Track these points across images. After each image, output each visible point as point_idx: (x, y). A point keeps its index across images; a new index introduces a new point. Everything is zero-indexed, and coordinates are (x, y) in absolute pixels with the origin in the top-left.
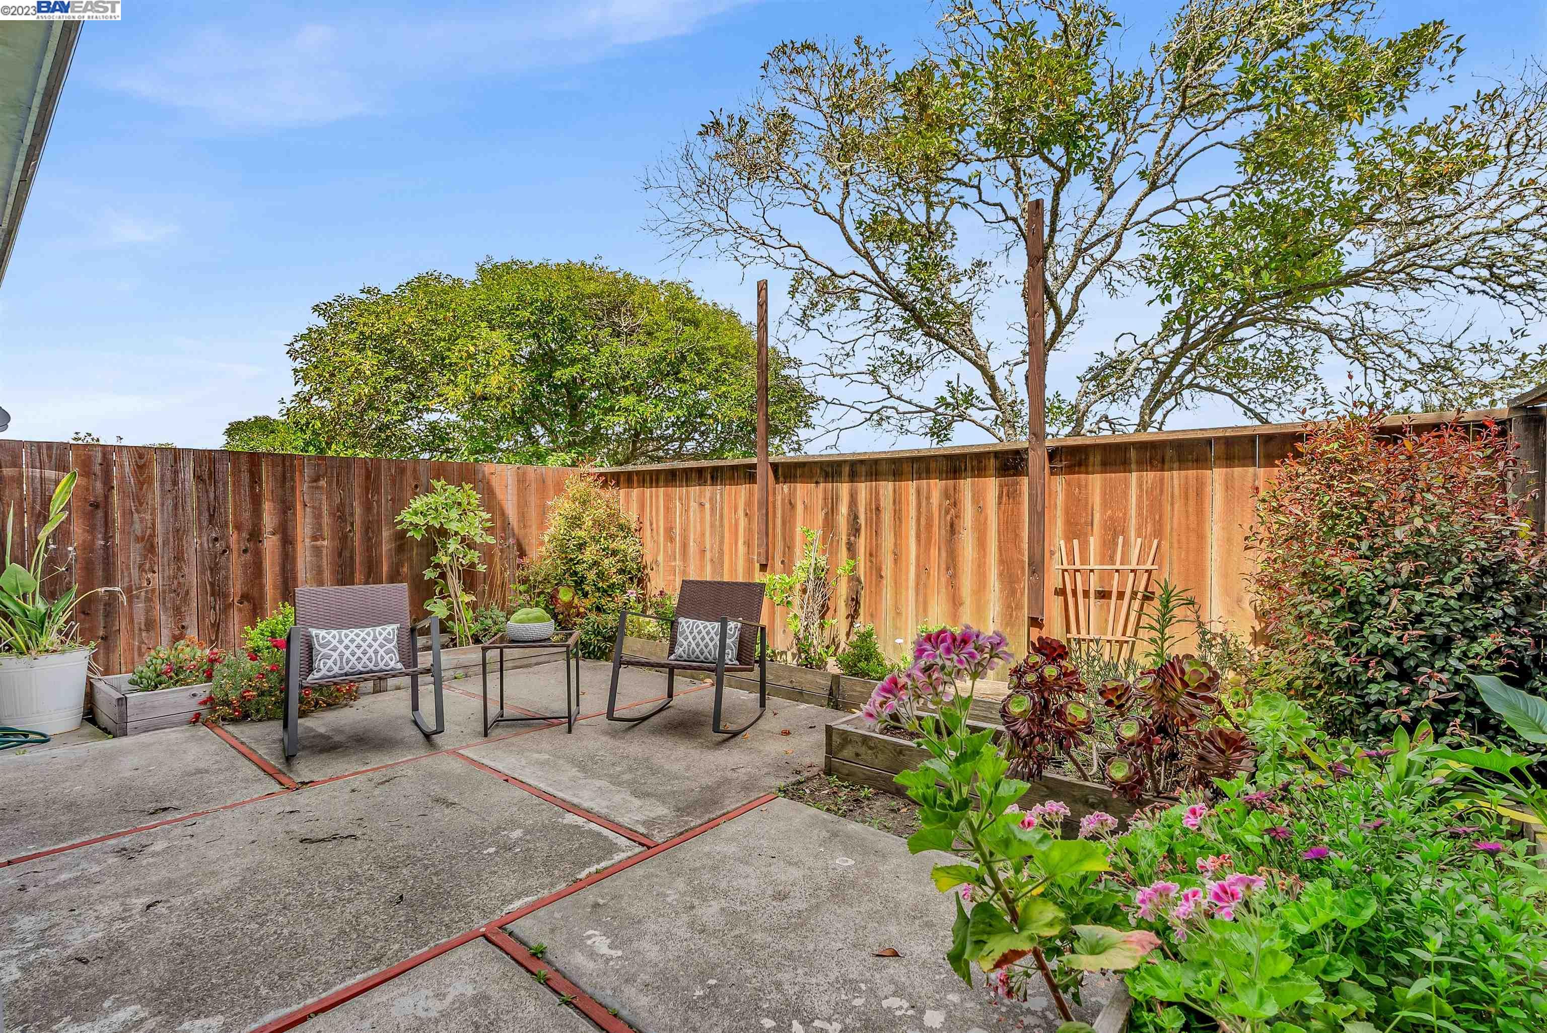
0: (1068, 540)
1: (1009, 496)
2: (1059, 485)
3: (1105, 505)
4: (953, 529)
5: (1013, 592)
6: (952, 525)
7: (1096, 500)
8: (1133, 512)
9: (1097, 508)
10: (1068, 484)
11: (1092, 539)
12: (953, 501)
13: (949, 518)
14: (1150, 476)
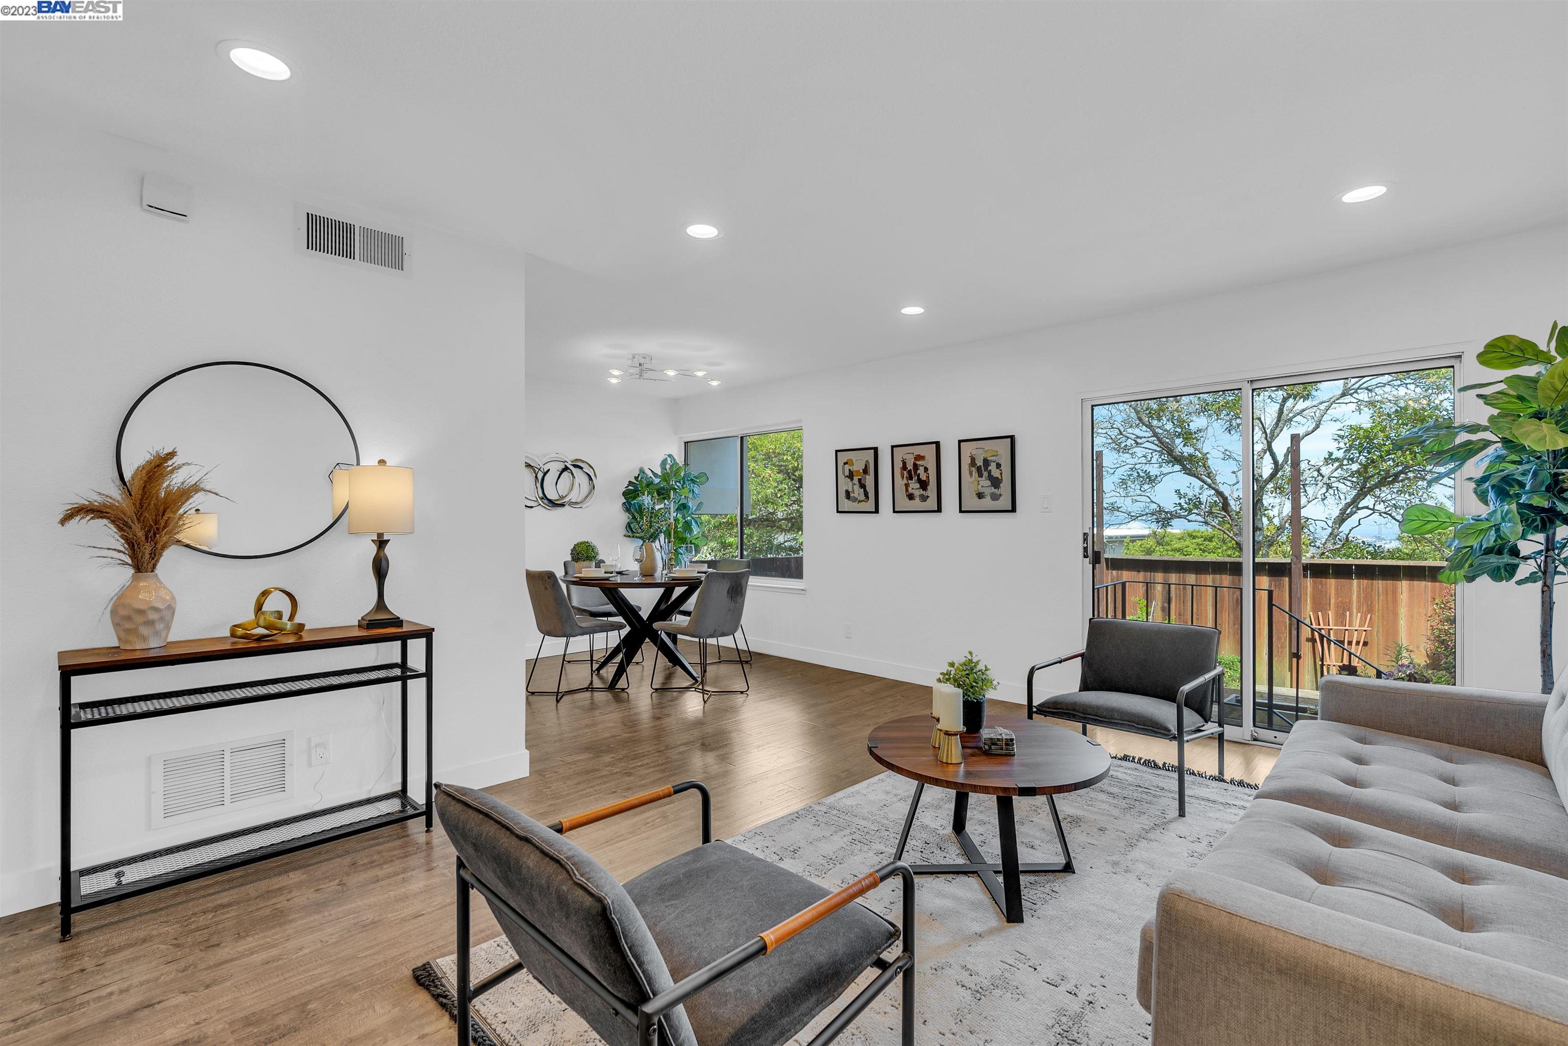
0: (1315, 612)
2: (1309, 582)
3: (1337, 595)
4: (1237, 604)
6: (1237, 600)
7: (1332, 591)
8: (1355, 600)
9: (1333, 596)
10: (1314, 582)
11: (1330, 612)
14: (1365, 582)
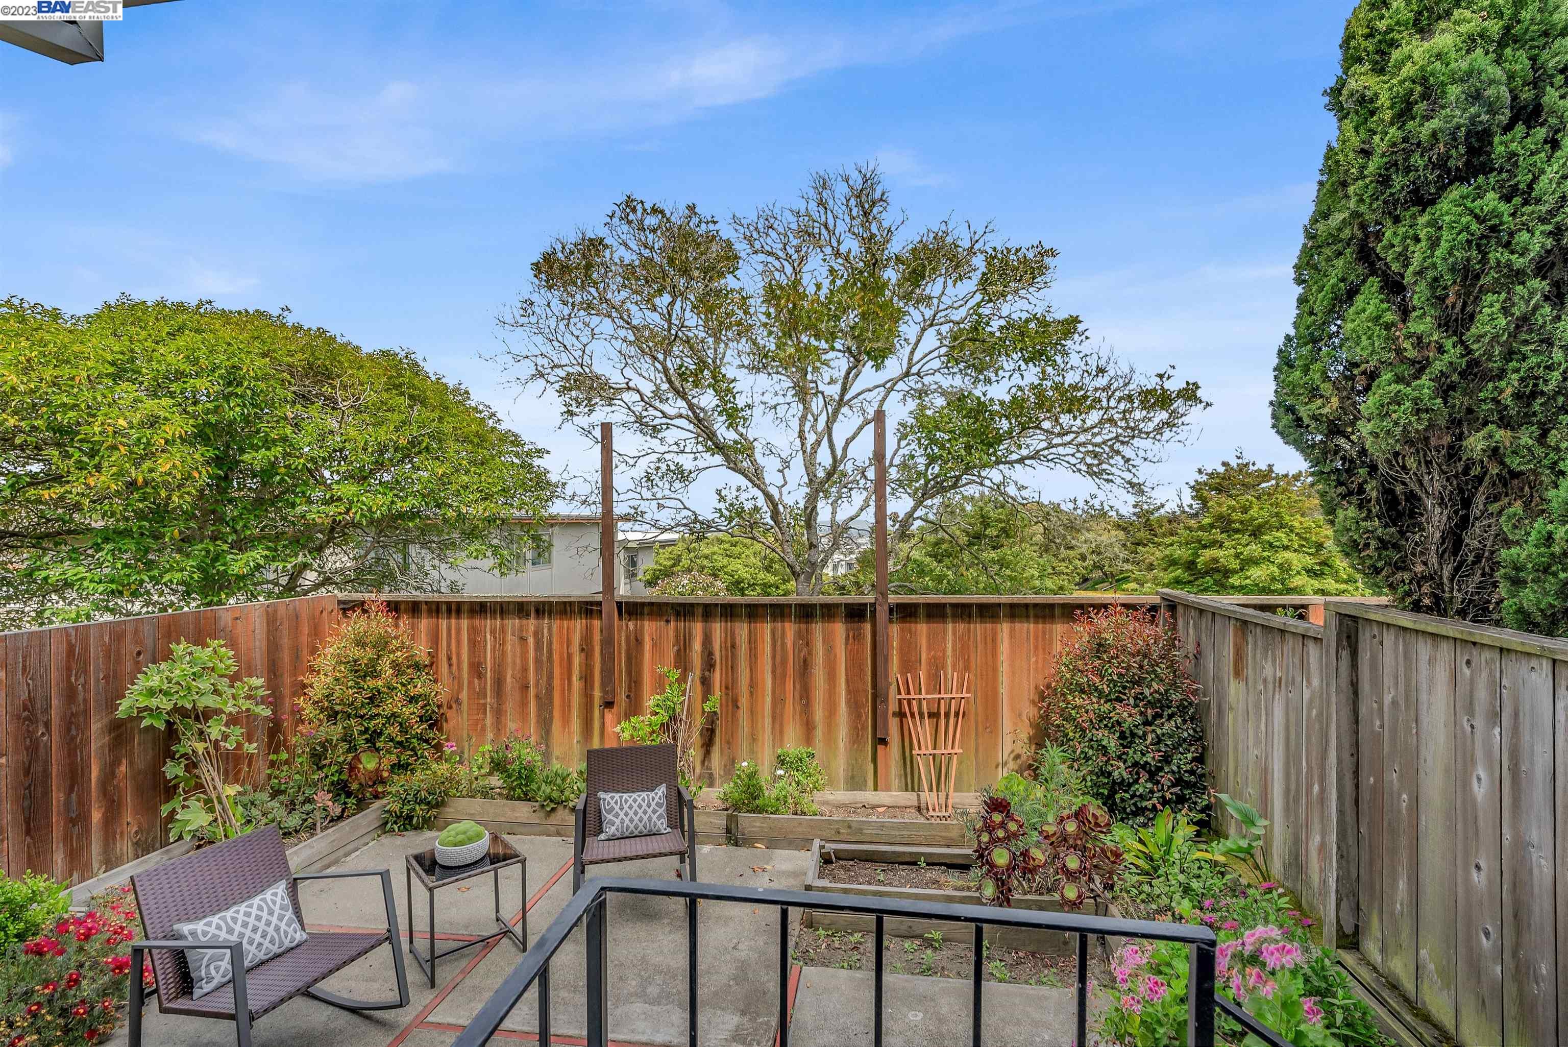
0: (903, 674)
1: (854, 638)
2: (895, 630)
3: (929, 648)
4: (805, 666)
5: (859, 716)
6: (805, 661)
7: (923, 642)
8: (949, 653)
9: (924, 648)
10: (902, 630)
11: (921, 673)
12: (806, 641)
13: (802, 655)
14: (961, 626)
